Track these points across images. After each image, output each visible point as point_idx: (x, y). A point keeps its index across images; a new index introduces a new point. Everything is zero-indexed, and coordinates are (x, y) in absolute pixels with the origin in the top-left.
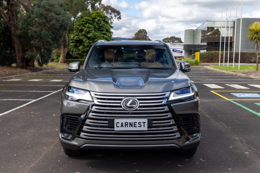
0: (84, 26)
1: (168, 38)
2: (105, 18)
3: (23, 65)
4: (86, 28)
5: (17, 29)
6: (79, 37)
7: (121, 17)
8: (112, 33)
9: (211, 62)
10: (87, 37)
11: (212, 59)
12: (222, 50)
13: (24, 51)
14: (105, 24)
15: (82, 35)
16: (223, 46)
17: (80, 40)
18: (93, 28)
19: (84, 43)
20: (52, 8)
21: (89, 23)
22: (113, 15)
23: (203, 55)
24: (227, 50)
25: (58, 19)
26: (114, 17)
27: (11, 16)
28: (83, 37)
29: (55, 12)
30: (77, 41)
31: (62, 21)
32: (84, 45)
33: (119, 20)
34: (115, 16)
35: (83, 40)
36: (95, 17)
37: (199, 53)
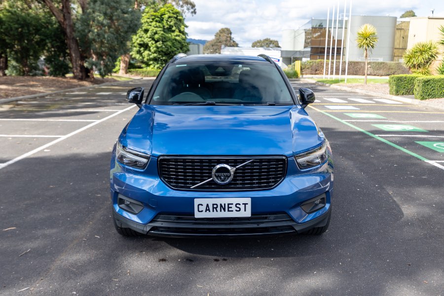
0: (150, 25)
1: (261, 40)
2: (178, 15)
3: (82, 76)
4: (153, 28)
5: (74, 31)
6: (143, 39)
7: (196, 11)
8: (187, 34)
9: (316, 74)
10: (153, 39)
11: (316, 70)
12: (328, 58)
13: (83, 58)
14: (178, 23)
15: (147, 37)
16: (328, 52)
17: (144, 43)
18: (161, 28)
19: (150, 47)
20: (118, 5)
21: (156, 21)
22: (185, 8)
23: (305, 65)
24: (333, 58)
25: (126, 19)
26: (187, 11)
27: (66, 14)
28: (149, 39)
29: (122, 10)
30: (141, 45)
31: (131, 21)
32: (150, 51)
33: (194, 14)
34: (188, 9)
35: (148, 44)
36: (164, 12)
37: (300, 61)
